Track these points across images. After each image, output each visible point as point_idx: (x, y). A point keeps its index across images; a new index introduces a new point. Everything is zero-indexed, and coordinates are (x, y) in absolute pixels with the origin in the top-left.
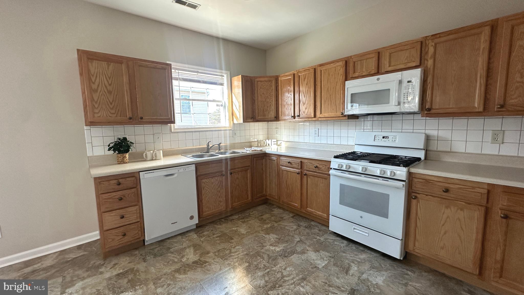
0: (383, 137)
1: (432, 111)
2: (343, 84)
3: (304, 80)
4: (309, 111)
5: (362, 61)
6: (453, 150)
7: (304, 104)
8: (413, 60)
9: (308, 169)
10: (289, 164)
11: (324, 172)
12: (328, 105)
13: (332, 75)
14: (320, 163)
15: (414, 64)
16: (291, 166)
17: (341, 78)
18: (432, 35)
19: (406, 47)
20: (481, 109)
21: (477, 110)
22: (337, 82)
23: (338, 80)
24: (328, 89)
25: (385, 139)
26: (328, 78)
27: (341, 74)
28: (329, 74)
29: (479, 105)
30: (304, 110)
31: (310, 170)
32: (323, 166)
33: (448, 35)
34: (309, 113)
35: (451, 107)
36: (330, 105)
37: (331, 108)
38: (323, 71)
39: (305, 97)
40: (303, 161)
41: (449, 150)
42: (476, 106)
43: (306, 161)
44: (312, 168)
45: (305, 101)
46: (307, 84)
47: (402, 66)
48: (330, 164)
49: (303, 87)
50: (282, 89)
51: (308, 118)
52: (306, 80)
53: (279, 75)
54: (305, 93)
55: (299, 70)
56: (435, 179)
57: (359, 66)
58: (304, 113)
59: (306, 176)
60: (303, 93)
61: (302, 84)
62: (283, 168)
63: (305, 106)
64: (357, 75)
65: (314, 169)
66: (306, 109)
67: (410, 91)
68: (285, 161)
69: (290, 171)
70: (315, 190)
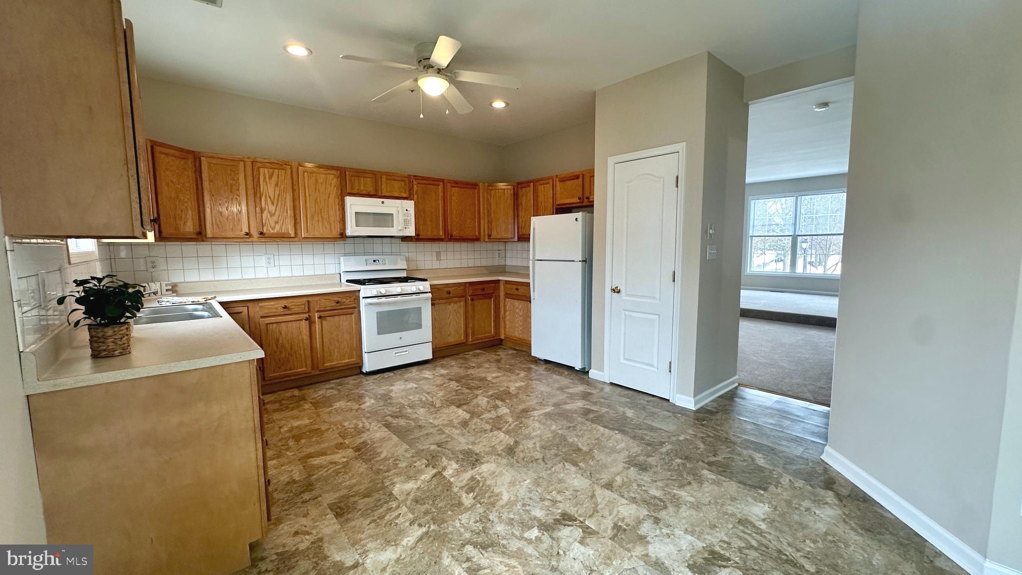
0: (374, 261)
1: (420, 237)
2: (338, 198)
3: (270, 177)
4: (283, 227)
5: (360, 178)
6: (418, 268)
7: (272, 215)
8: (404, 191)
9: (322, 309)
10: (285, 310)
11: (348, 306)
12: (318, 221)
13: (322, 184)
14: (341, 296)
15: (404, 195)
16: (287, 313)
17: (334, 192)
18: (414, 176)
19: (398, 178)
20: (444, 237)
21: (442, 238)
22: (329, 194)
23: (331, 192)
24: (316, 200)
25: (375, 263)
26: (315, 186)
27: (335, 186)
28: (316, 180)
30: (273, 225)
31: (326, 309)
32: (348, 299)
33: (423, 180)
34: (283, 230)
35: (429, 234)
36: (320, 222)
37: (323, 226)
38: (306, 174)
39: (273, 203)
40: (310, 299)
41: (416, 268)
42: (441, 234)
43: (316, 298)
44: (329, 304)
45: (273, 211)
46: (277, 185)
47: (397, 195)
48: (357, 294)
49: (269, 188)
50: (212, 181)
51: (281, 238)
52: (274, 178)
53: (199, 152)
54: (272, 198)
55: (255, 158)
56: (442, 287)
57: (356, 182)
58: (273, 229)
59: (320, 320)
60: (270, 197)
61: (266, 182)
62: (268, 320)
63: (275, 218)
64: (355, 191)
65: (332, 307)
66: (277, 223)
67: (408, 218)
68: (273, 307)
69: (287, 322)
70: (335, 333)
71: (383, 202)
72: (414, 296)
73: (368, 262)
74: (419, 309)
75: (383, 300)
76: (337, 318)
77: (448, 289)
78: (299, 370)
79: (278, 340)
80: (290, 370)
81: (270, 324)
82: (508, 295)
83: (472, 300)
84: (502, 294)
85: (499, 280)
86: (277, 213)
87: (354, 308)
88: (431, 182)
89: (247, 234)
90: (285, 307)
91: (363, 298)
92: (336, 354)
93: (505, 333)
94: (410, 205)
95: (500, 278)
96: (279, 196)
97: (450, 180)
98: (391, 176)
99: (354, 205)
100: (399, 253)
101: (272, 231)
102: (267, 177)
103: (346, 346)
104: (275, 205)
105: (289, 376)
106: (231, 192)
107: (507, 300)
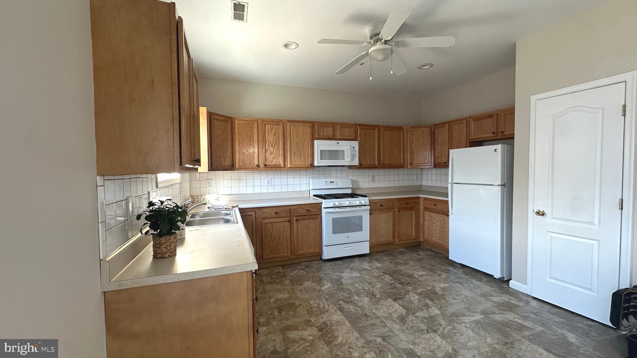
0: (331, 182)
1: (362, 166)
2: (310, 141)
3: (271, 130)
4: (277, 161)
5: (324, 128)
6: (359, 187)
7: (271, 154)
8: (352, 135)
9: (298, 214)
10: (277, 214)
11: (314, 213)
12: (298, 157)
13: (301, 133)
14: (310, 206)
15: (352, 138)
16: (278, 216)
17: (309, 137)
18: (359, 124)
19: (348, 126)
20: (378, 166)
21: (377, 166)
22: (305, 139)
23: (306, 138)
24: (297, 143)
25: (332, 183)
26: (297, 134)
27: (308, 134)
28: (298, 131)
29: (377, 163)
30: (271, 160)
31: (301, 215)
32: (314, 208)
33: (365, 126)
34: (277, 163)
35: (368, 163)
36: (299, 157)
37: (300, 159)
38: (292, 127)
39: (272, 147)
40: (291, 208)
41: (358, 187)
42: (376, 164)
43: (295, 207)
44: (303, 212)
45: (272, 152)
46: (275, 135)
47: (347, 138)
48: (320, 205)
49: (270, 138)
50: (240, 134)
51: (275, 168)
52: (274, 130)
53: (235, 118)
54: (272, 143)
55: (263, 119)
56: (377, 201)
57: (322, 131)
58: (272, 162)
59: (296, 222)
60: (271, 143)
61: (269, 134)
62: (266, 221)
63: (273, 155)
64: (321, 137)
65: (305, 213)
66: (274, 158)
67: (354, 153)
68: (269, 212)
69: (277, 222)
70: (306, 231)
71: (338, 143)
72: (358, 208)
73: (327, 183)
74: (361, 217)
75: (337, 210)
76: (307, 221)
77: (381, 203)
78: (283, 255)
79: (271, 234)
80: (278, 254)
81: (267, 223)
82: (426, 209)
83: (399, 211)
84: (422, 207)
85: (419, 197)
86: (274, 152)
87: (318, 214)
88: (370, 128)
89: (257, 166)
90: (276, 213)
91: (324, 208)
92: (306, 245)
93: (423, 237)
94: (356, 144)
95: (420, 196)
96: (276, 141)
97: (383, 126)
98: (344, 125)
99: (320, 145)
100: (347, 177)
101: (271, 164)
102: (270, 129)
103: (312, 240)
104: (273, 147)
105: (278, 258)
106: (250, 140)
107: (426, 212)
